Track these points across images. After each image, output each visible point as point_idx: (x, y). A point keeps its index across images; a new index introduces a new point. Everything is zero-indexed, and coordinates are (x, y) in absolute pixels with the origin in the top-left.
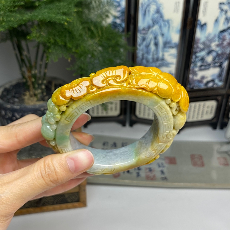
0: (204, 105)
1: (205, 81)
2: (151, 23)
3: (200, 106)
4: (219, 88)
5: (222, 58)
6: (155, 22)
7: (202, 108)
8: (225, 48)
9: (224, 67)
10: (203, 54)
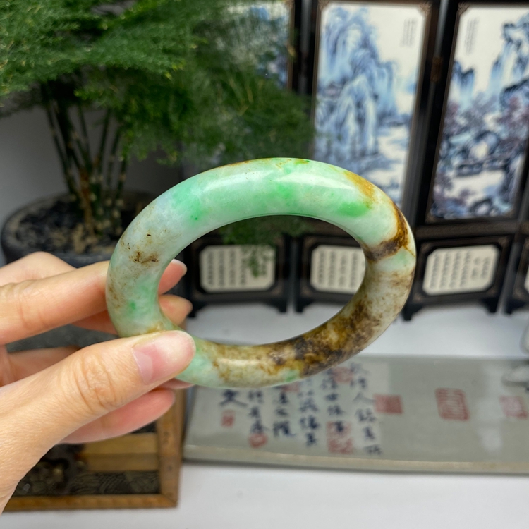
0: (468, 257)
1: (470, 201)
2: (348, 70)
3: (458, 257)
4: (502, 218)
5: (510, 149)
6: (357, 68)
7: (462, 262)
8: (516, 126)
9: (515, 170)
10: (464, 139)
